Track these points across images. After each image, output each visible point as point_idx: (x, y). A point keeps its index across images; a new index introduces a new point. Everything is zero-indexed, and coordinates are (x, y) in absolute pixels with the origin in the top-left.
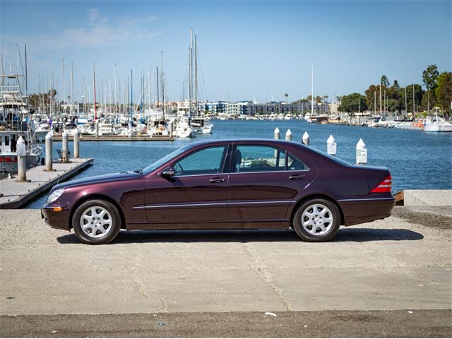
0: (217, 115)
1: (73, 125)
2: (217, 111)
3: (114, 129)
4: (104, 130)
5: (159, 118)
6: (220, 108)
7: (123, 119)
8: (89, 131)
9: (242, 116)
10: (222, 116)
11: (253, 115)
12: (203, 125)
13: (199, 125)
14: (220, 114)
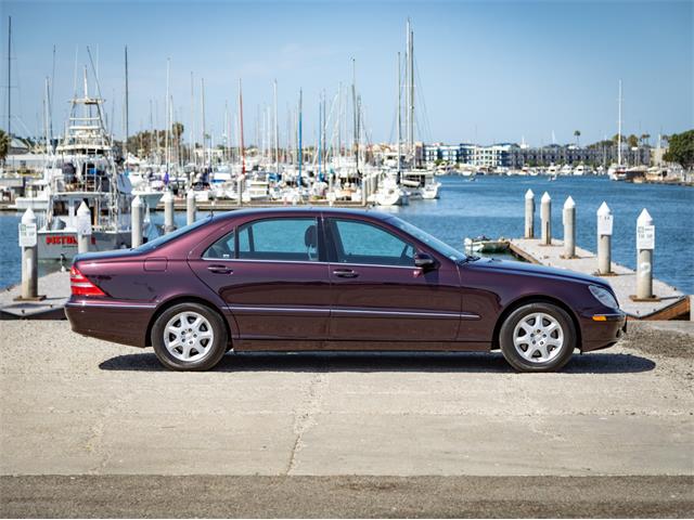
0: (458, 167)
1: (204, 184)
2: (458, 161)
3: (272, 191)
4: (253, 192)
5: (353, 172)
6: (463, 155)
7: (290, 172)
8: (230, 193)
9: (500, 170)
10: (466, 170)
11: (519, 167)
12: (423, 184)
13: (416, 183)
14: (462, 165)
